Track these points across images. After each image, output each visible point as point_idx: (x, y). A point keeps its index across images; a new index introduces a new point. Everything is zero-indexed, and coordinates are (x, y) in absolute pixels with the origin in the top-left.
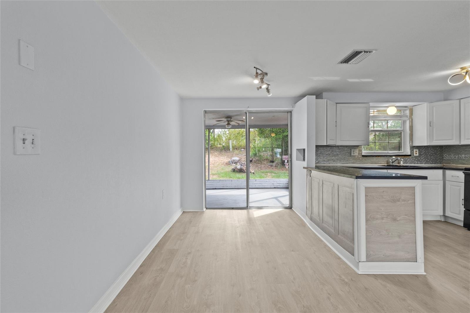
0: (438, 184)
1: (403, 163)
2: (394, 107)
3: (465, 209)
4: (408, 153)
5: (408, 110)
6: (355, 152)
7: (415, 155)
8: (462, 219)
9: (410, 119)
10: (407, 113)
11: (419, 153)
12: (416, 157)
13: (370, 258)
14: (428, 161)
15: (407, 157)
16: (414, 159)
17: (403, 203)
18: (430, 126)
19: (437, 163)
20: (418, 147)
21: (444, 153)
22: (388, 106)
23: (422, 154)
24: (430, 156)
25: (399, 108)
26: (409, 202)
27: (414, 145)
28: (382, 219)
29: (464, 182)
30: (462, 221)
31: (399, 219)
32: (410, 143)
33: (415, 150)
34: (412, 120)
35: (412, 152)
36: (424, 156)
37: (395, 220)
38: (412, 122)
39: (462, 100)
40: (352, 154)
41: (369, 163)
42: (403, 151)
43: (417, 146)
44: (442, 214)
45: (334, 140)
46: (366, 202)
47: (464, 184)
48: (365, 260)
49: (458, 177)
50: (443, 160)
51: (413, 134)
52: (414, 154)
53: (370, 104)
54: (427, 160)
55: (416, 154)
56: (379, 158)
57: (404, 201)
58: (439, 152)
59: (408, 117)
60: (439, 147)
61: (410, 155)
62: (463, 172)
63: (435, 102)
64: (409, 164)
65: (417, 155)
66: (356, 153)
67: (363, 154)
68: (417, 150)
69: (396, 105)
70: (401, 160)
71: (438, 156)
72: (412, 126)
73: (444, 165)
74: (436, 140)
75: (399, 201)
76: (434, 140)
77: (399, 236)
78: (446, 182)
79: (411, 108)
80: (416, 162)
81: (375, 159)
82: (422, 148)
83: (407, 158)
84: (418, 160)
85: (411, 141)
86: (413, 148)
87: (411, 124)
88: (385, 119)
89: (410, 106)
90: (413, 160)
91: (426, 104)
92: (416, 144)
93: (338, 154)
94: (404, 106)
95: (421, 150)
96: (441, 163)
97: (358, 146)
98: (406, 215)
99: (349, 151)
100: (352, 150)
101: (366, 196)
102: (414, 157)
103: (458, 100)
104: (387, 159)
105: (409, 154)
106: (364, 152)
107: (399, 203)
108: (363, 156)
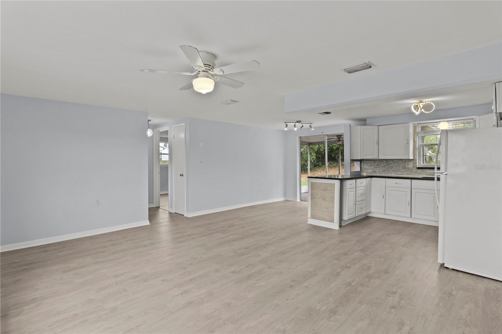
6: (409, 164)
13: (313, 217)
17: (329, 191)
26: (332, 191)
28: (319, 198)
31: (326, 200)
37: (325, 200)
40: (407, 166)
41: (425, 174)
46: (311, 190)
48: (310, 217)
57: (329, 190)
67: (418, 166)
75: (327, 190)
77: (327, 209)
98: (330, 198)
99: (403, 163)
100: (407, 162)
101: (311, 186)
107: (327, 191)
108: (418, 168)
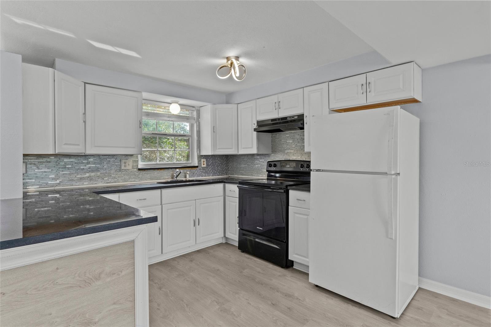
0: (219, 201)
1: (189, 176)
2: (178, 104)
3: (239, 228)
4: (195, 164)
5: (196, 111)
6: (127, 164)
7: (203, 166)
8: (237, 240)
9: (198, 122)
10: (194, 115)
11: (206, 163)
12: (203, 168)
14: (216, 172)
15: (195, 168)
16: (202, 170)
17: (109, 280)
18: (214, 132)
19: (223, 174)
20: (206, 157)
21: (229, 163)
22: (171, 102)
23: (209, 164)
24: (218, 166)
25: (183, 107)
26: (123, 273)
27: (202, 154)
29: (238, 197)
30: (237, 241)
32: (197, 152)
33: (202, 160)
34: (199, 123)
35: (200, 162)
36: (211, 167)
38: (199, 126)
39: (239, 105)
40: (123, 168)
41: (149, 179)
42: (190, 162)
43: (204, 155)
44: (223, 236)
45: (78, 145)
47: (238, 199)
49: (234, 191)
50: (228, 170)
51: (201, 141)
52: (201, 165)
53: (142, 94)
54: (214, 171)
55: (204, 164)
56: (162, 171)
58: (225, 162)
59: (196, 119)
60: (225, 156)
61: (197, 167)
62: (238, 186)
63: (218, 104)
64: (197, 177)
65: (205, 166)
66: (129, 165)
67: (140, 167)
68: (205, 160)
69: (180, 103)
70: (187, 174)
71: (225, 166)
72: (200, 131)
73: (229, 177)
74: (219, 149)
75: (98, 278)
76: (218, 148)
78: (226, 197)
79: (198, 109)
80: (204, 174)
81: (156, 173)
82: (210, 158)
83: (194, 170)
84: (206, 172)
85: (198, 149)
86: (201, 157)
87: (198, 129)
88: (168, 119)
89: (197, 107)
90: (201, 173)
91: (210, 105)
92: (204, 153)
93: (98, 168)
94: (191, 105)
95: (208, 160)
96: (227, 175)
97: (132, 155)
98: (114, 303)
99: (117, 162)
100: (123, 161)
102: (201, 168)
103: (236, 105)
104: (171, 173)
105: (197, 165)
106: (141, 165)
107: (99, 283)
108: (140, 169)
